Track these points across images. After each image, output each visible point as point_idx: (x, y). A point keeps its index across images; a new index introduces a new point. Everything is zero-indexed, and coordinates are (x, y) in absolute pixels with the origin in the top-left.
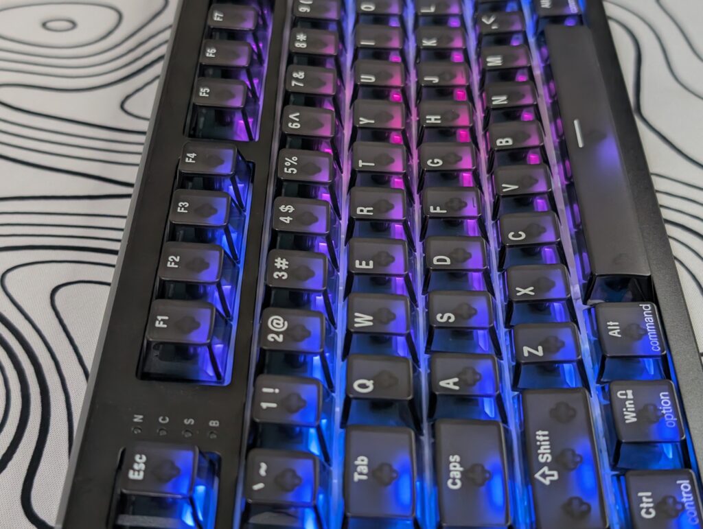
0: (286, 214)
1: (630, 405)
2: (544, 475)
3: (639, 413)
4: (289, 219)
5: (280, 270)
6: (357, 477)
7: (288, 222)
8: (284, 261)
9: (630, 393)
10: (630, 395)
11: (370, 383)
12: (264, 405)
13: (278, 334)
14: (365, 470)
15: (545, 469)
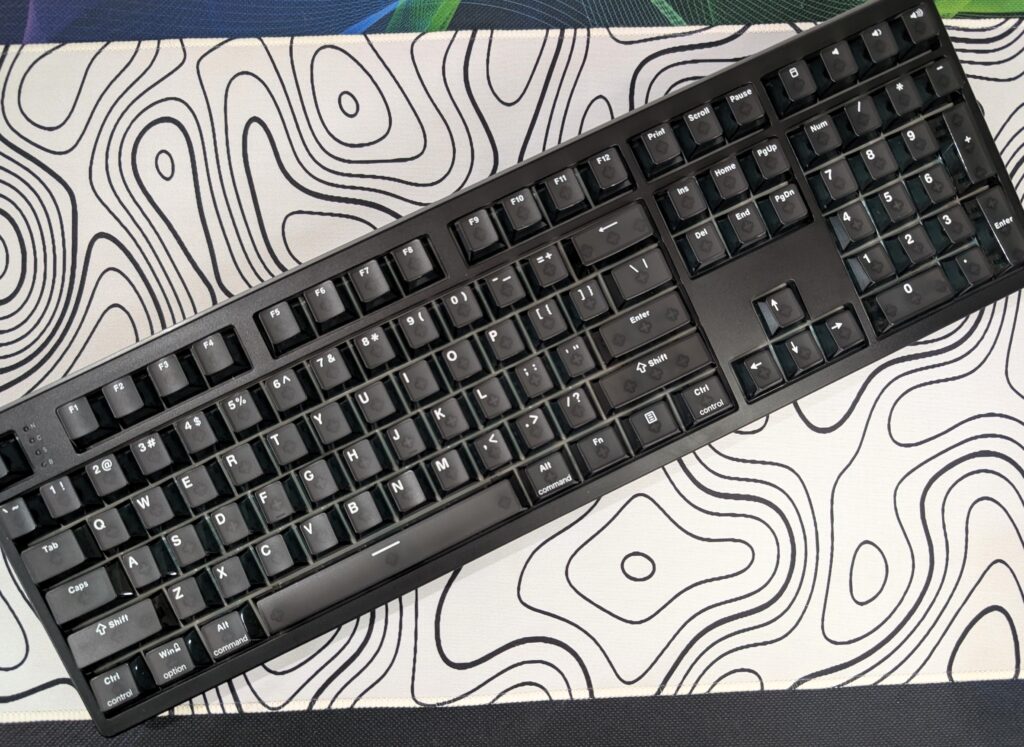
0: (193, 424)
1: (171, 651)
2: (101, 628)
3: (169, 657)
4: (190, 427)
5: (146, 445)
6: (45, 548)
7: (186, 428)
8: (154, 444)
9: (179, 649)
10: (177, 650)
11: (103, 526)
12: (52, 488)
13: (100, 468)
14: (51, 548)
15: (105, 627)
